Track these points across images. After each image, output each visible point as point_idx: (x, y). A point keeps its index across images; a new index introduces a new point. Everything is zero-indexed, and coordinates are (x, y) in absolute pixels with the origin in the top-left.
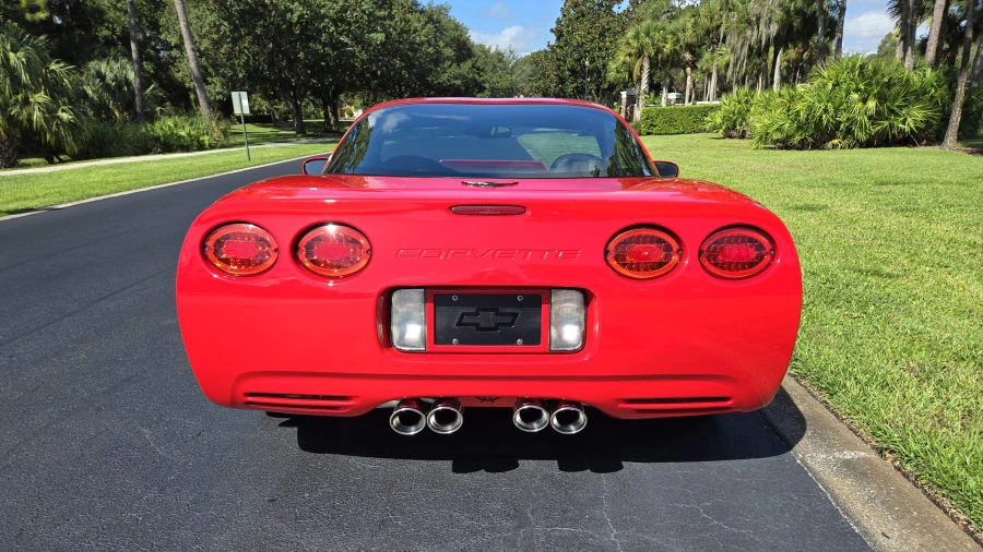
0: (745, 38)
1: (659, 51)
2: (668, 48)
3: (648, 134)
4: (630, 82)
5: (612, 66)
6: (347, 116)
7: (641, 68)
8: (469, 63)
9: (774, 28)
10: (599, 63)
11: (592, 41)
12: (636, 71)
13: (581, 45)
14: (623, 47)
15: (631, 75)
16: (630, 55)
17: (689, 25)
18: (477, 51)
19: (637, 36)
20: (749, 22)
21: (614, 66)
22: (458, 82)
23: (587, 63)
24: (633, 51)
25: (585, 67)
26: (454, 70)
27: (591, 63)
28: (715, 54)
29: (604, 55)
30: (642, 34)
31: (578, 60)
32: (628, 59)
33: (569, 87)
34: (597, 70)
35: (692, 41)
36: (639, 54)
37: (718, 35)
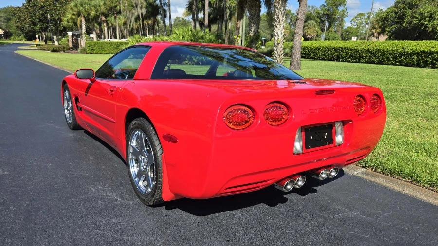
0: (133, 13)
1: (89, 14)
2: (93, 13)
3: (91, 53)
4: (75, 26)
5: (64, 19)
7: (81, 22)
9: (144, 11)
10: (56, 17)
11: (50, 5)
12: (79, 23)
13: (42, 7)
14: (70, 11)
15: (76, 24)
16: (74, 14)
17: (102, 4)
19: (76, 6)
20: (133, 6)
21: (66, 19)
23: (49, 16)
24: (75, 13)
25: (46, 17)
27: (51, 16)
28: (117, 19)
29: (57, 12)
30: (78, 5)
31: (43, 15)
32: (73, 16)
33: (38, 27)
34: (54, 20)
35: (105, 11)
36: (79, 15)
37: (116, 10)
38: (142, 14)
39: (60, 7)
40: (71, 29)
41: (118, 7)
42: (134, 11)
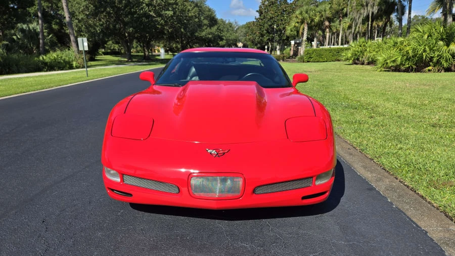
0: (361, 14)
1: (312, 20)
2: (317, 19)
3: (308, 62)
4: (297, 35)
5: (288, 28)
6: (156, 52)
7: (303, 29)
8: (216, 27)
9: (375, 9)
10: (281, 27)
11: (277, 16)
12: (301, 31)
13: (271, 18)
14: (294, 19)
15: (298, 32)
16: (298, 22)
17: (328, 8)
18: (220, 22)
19: (301, 13)
20: (362, 5)
21: (289, 28)
22: (210, 36)
23: (275, 27)
24: (299, 21)
25: (273, 28)
26: (209, 30)
27: (277, 27)
28: (342, 22)
29: (283, 23)
30: (304, 12)
31: (270, 26)
32: (297, 25)
33: (266, 39)
34: (280, 30)
35: (330, 15)
36: (302, 22)
37: (343, 13)
38: (373, 13)
39: (287, 17)
40: (294, 38)
41: (345, 9)
42: (362, 11)
